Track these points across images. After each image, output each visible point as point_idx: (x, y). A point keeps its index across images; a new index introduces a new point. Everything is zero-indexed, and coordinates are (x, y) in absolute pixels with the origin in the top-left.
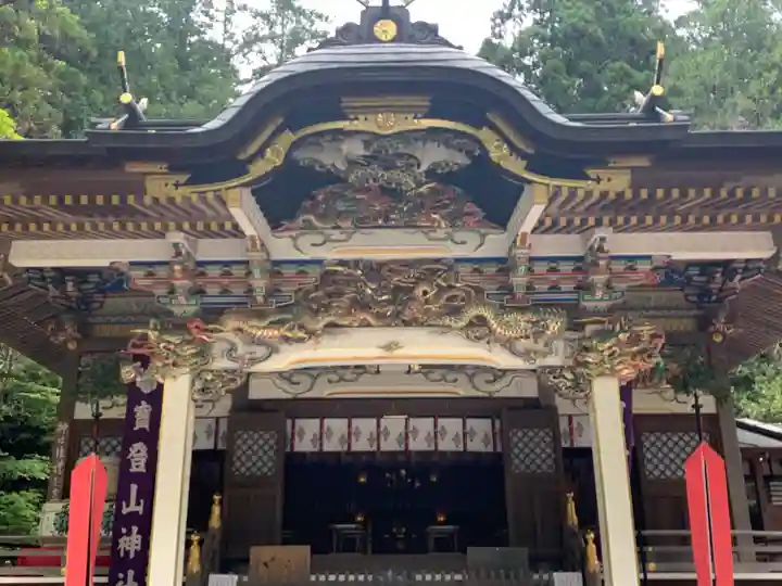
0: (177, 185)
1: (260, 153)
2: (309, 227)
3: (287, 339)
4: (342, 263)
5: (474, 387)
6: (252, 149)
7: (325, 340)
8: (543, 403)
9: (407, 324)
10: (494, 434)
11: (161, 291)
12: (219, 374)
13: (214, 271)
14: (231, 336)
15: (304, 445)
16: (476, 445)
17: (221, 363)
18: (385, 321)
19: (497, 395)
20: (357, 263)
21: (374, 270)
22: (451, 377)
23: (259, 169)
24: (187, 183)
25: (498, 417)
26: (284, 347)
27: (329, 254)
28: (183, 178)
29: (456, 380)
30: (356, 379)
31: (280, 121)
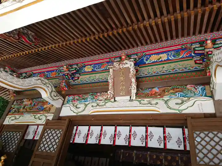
5: (169, 107)
8: (218, 115)
10: (184, 139)
16: (172, 145)
19: (184, 112)
22: (154, 101)
25: (186, 127)
29: (157, 103)
30: (105, 105)
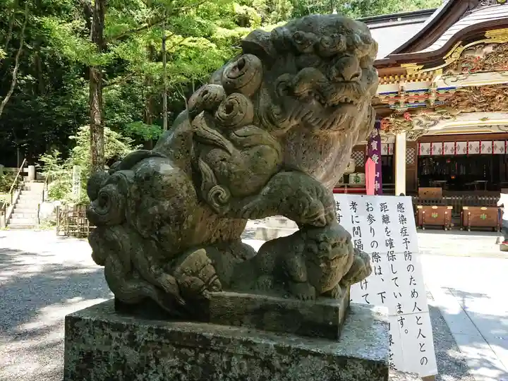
0: (418, 70)
1: (451, 56)
2: (451, 74)
3: (442, 118)
4: (464, 88)
5: (499, 129)
6: (448, 55)
7: (458, 118)
9: (492, 111)
11: (392, 103)
12: (416, 132)
13: (412, 94)
14: (420, 118)
15: (424, 153)
16: (497, 151)
17: (417, 128)
18: (483, 109)
20: (470, 87)
21: (477, 90)
23: (448, 62)
24: (422, 69)
26: (441, 121)
27: (458, 85)
28: (422, 67)
31: (460, 42)
